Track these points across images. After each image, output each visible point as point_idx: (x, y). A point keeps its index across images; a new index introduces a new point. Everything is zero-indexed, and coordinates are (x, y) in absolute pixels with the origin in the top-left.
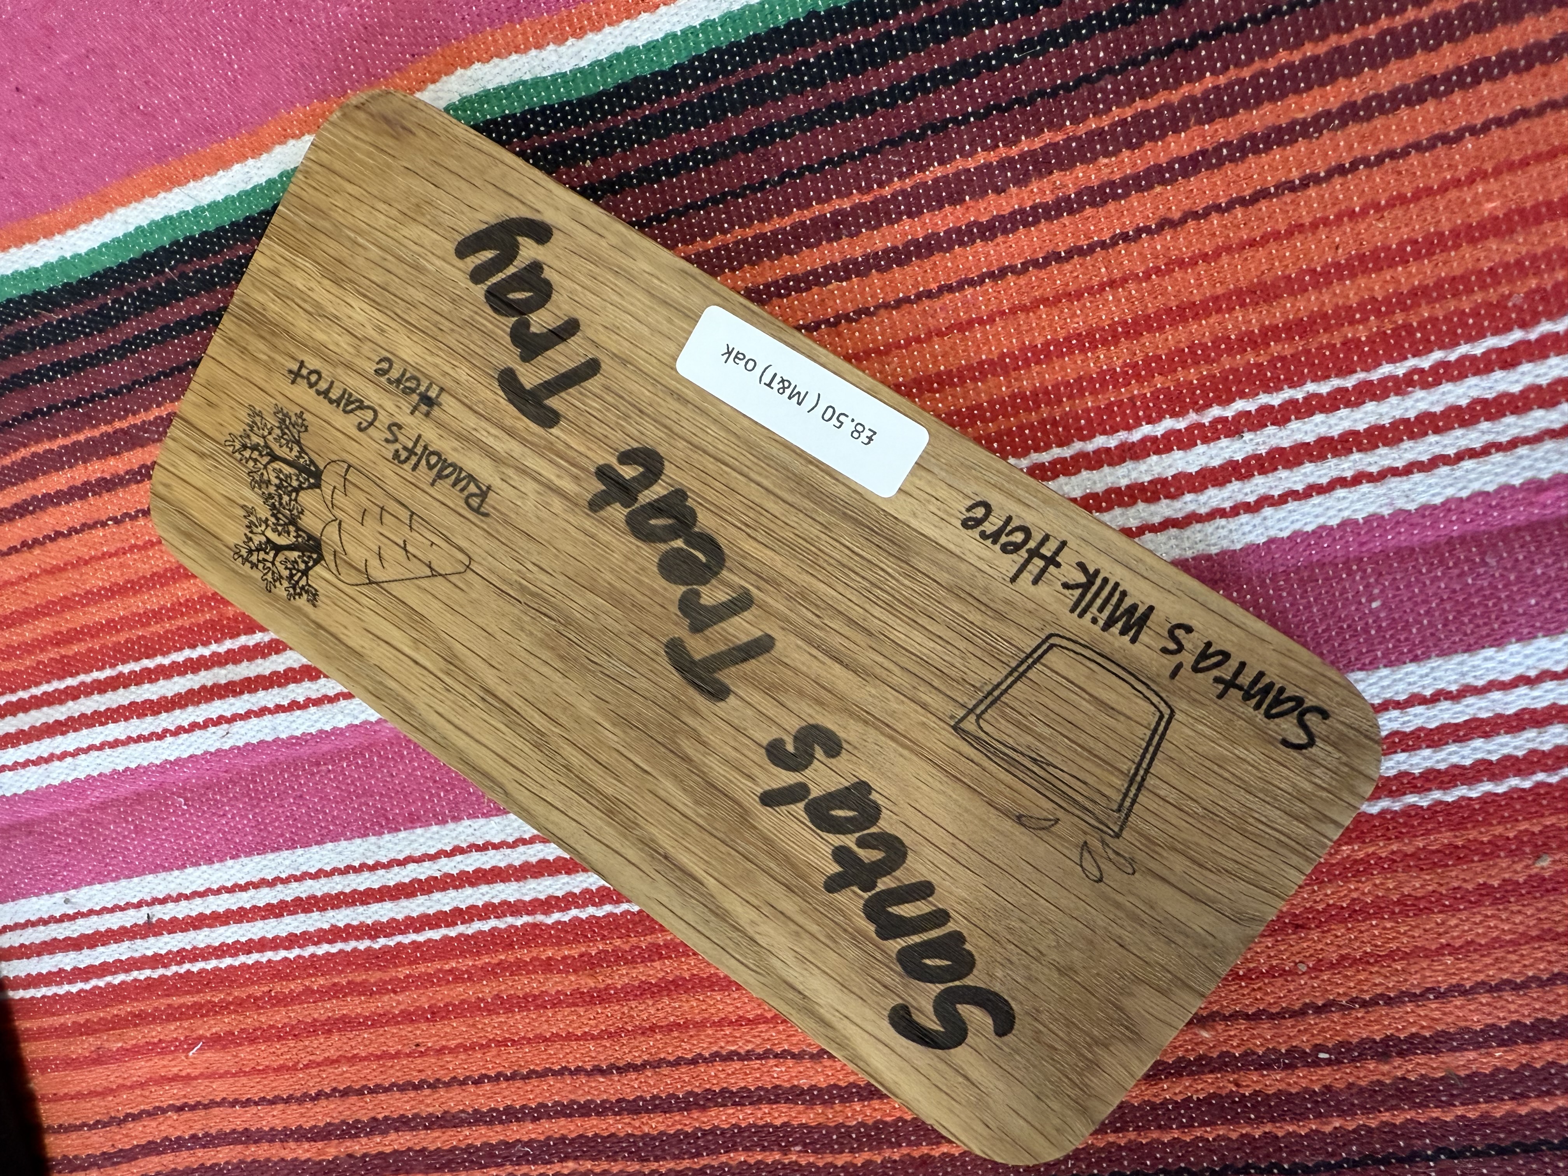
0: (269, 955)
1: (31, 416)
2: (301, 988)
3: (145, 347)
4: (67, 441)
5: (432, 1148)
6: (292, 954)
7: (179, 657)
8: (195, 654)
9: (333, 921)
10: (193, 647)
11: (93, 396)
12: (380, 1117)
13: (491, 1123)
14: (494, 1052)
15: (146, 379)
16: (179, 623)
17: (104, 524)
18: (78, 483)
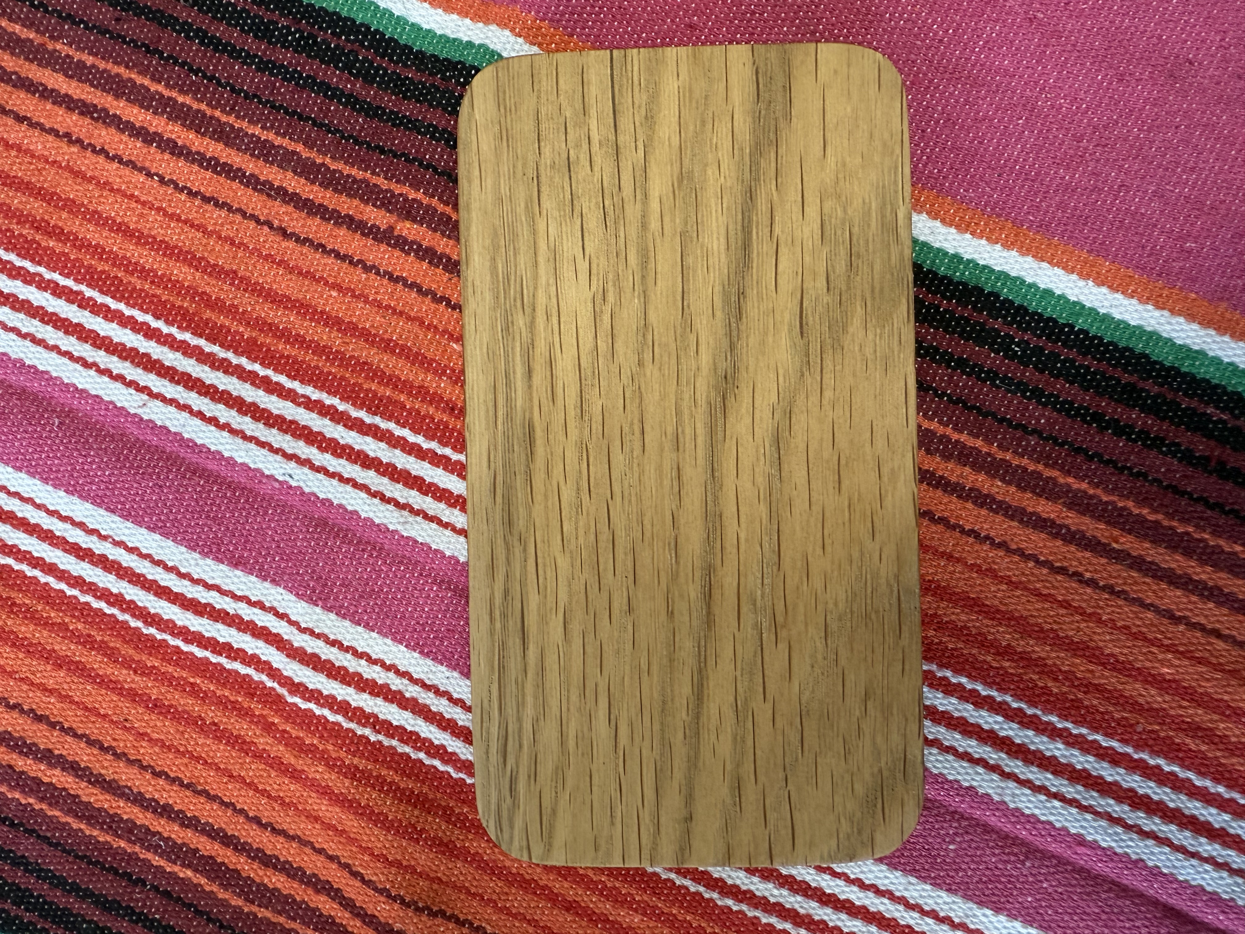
0: (51, 580)
1: (150, 51)
2: (59, 620)
3: (284, 79)
4: (167, 93)
5: (85, 799)
6: (71, 592)
7: (141, 317)
8: (155, 324)
9: (123, 591)
10: (157, 317)
11: (212, 77)
12: (56, 752)
13: (146, 808)
14: (185, 761)
15: (268, 101)
16: (159, 292)
17: (149, 175)
18: (152, 130)
